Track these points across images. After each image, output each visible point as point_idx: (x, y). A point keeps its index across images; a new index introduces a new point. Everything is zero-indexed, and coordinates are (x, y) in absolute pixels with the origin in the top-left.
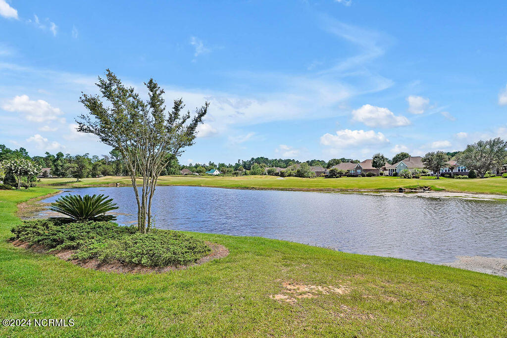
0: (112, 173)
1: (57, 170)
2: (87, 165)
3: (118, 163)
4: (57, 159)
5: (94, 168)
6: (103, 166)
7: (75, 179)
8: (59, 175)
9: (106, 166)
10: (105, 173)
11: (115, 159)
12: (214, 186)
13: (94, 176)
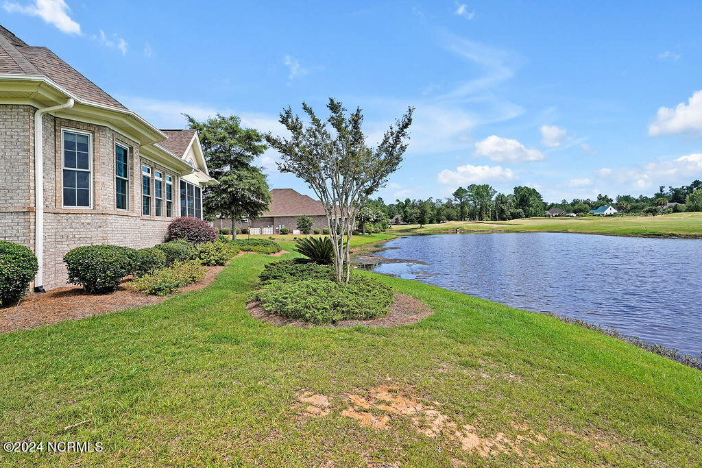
0: (456, 218)
1: (406, 216)
2: (429, 210)
3: (462, 206)
4: (406, 206)
5: (438, 213)
6: (447, 210)
7: (419, 226)
8: (408, 222)
9: (450, 210)
10: (450, 218)
11: (458, 202)
12: (590, 232)
13: (439, 222)
